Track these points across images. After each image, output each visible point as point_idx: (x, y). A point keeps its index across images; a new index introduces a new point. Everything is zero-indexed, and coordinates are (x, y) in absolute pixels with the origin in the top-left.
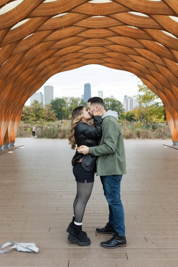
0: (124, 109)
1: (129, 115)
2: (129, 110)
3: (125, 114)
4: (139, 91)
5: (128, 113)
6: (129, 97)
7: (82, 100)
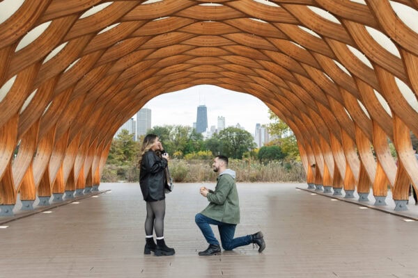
0: (255, 144)
2: (263, 145)
3: (257, 151)
4: (271, 118)
7: (194, 130)
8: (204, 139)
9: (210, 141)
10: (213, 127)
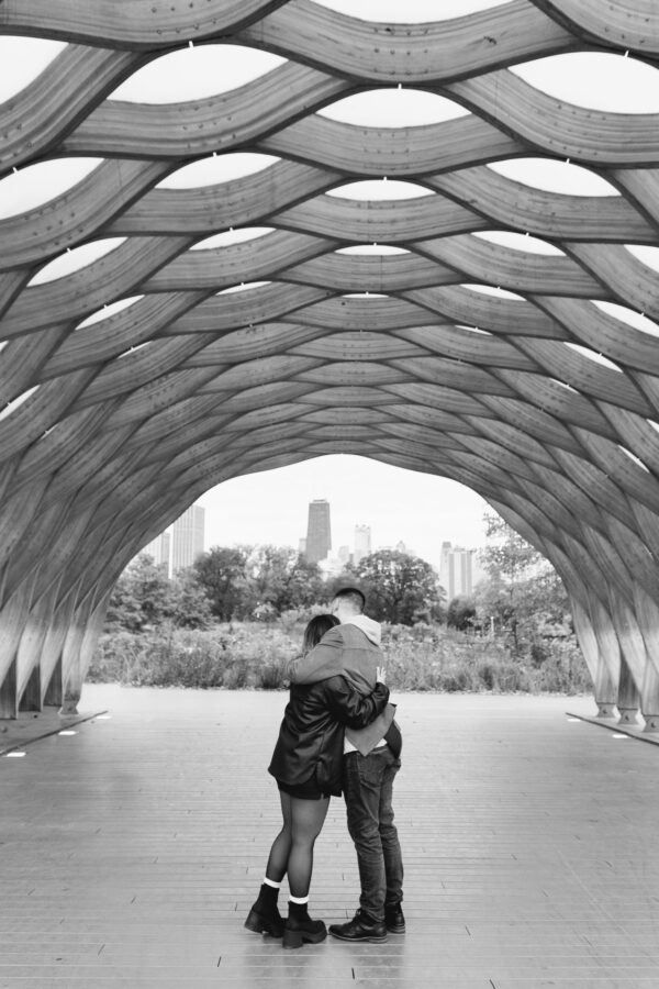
1: (459, 609)
4: (489, 533)
5: (455, 603)
6: (458, 549)
7: (301, 555)
8: (325, 578)
9: (339, 580)
10: (343, 549)
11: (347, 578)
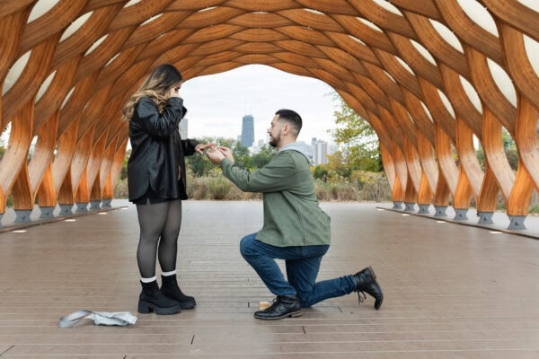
1: (320, 171)
2: (319, 163)
4: (337, 122)
5: (318, 168)
6: (320, 141)
7: (238, 143)
8: (251, 155)
9: (258, 156)
10: (261, 141)
11: (263, 155)
